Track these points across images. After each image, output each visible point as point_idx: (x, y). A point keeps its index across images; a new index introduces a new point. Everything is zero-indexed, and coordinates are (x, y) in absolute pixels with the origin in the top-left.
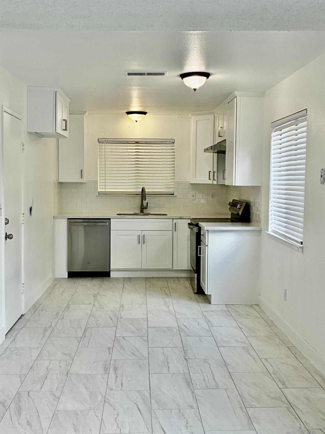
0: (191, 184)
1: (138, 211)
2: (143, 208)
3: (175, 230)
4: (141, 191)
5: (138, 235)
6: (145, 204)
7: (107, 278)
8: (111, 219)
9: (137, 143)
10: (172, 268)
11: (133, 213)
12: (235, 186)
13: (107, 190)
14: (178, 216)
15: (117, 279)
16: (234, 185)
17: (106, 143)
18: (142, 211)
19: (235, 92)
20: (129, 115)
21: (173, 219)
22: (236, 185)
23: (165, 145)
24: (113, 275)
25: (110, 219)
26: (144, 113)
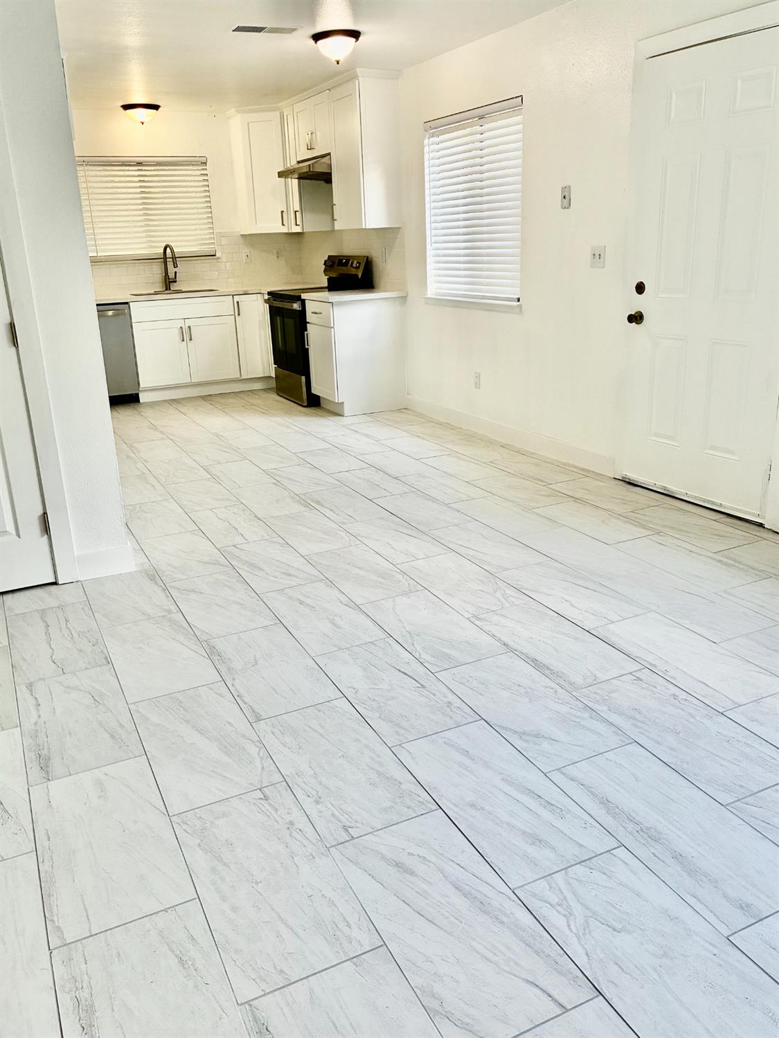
0: (242, 235)
1: (159, 288)
2: (170, 282)
3: (239, 315)
4: (162, 251)
5: (179, 327)
6: (171, 275)
7: (136, 406)
8: (131, 303)
9: (139, 164)
10: (239, 376)
11: (153, 292)
12: (366, 229)
13: (99, 254)
14: (241, 289)
15: (153, 405)
16: (364, 227)
17: (86, 165)
18: (168, 288)
19: (358, 70)
20: (127, 111)
21: (233, 296)
22: (367, 227)
23: (191, 167)
24: (143, 398)
25: (127, 303)
26: (156, 107)
